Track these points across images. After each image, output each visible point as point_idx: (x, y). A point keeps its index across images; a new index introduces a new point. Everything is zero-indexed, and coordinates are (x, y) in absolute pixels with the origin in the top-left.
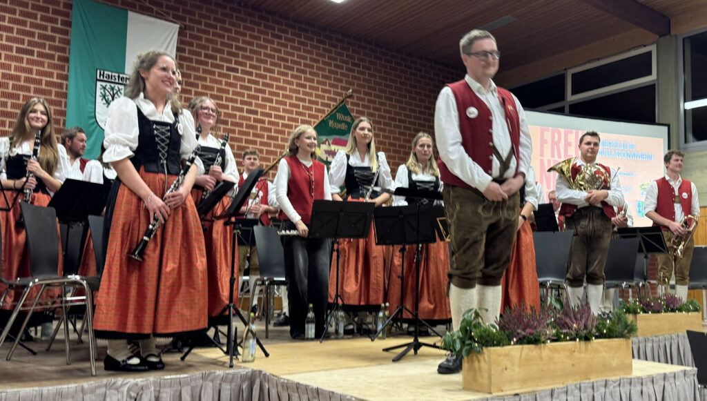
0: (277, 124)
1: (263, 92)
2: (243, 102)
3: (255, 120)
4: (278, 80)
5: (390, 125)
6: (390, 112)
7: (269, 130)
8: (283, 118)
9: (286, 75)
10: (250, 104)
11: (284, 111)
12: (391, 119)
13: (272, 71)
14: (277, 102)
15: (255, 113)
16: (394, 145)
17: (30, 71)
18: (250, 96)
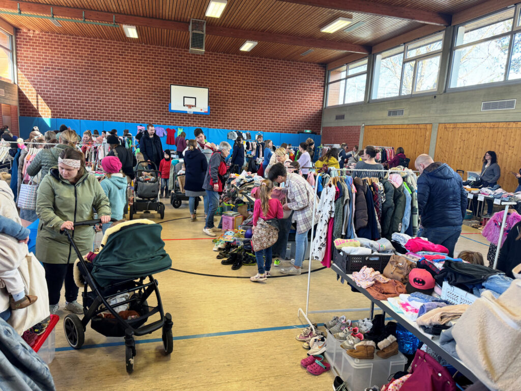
0: (235, 94)
1: (230, 83)
2: (224, 87)
3: (228, 93)
4: (235, 78)
7: (232, 96)
8: (237, 91)
9: (238, 76)
10: (225, 88)
11: (238, 89)
13: (233, 75)
14: (236, 86)
15: (228, 90)
17: (163, 84)
18: (226, 85)
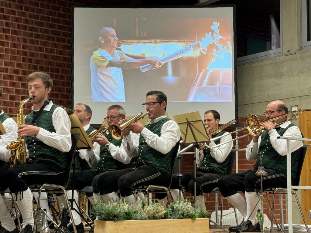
5: (19, 33)
6: (19, 20)
12: (20, 27)
16: (24, 53)
